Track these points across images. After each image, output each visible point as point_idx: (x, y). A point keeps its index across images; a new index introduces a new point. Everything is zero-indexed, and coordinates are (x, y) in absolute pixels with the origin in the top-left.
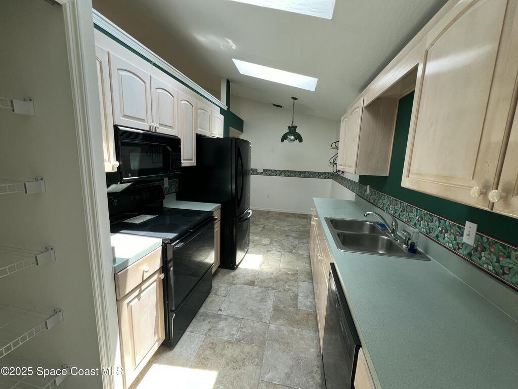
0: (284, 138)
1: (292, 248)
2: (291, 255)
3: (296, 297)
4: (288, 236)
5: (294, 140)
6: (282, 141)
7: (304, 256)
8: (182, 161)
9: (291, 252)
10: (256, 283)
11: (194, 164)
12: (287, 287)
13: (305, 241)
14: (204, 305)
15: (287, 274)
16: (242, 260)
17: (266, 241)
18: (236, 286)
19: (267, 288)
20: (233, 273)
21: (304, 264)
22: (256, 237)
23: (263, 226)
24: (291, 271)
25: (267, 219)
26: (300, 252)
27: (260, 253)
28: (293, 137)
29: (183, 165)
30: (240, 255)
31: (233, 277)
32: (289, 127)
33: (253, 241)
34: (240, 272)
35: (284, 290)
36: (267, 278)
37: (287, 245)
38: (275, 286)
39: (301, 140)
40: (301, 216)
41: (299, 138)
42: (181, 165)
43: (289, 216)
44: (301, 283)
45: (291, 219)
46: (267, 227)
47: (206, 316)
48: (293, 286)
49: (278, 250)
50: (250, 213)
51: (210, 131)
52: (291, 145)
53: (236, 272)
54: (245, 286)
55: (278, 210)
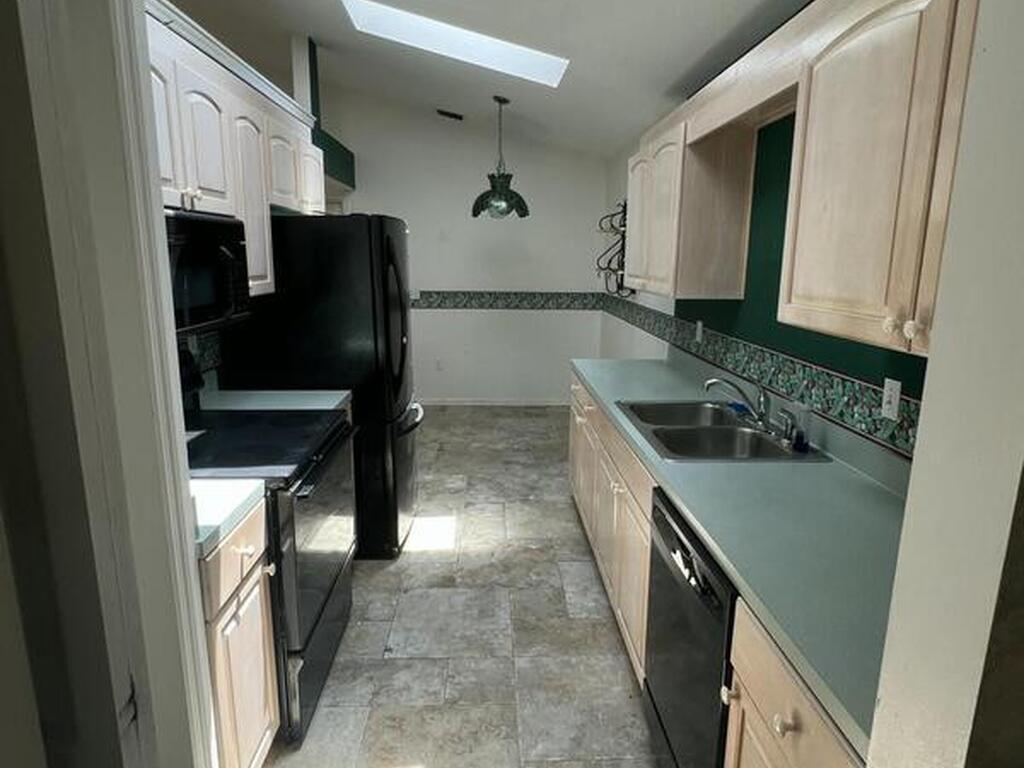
0: (480, 206)
1: (525, 491)
2: (527, 508)
3: (560, 594)
4: (508, 463)
5: (509, 212)
6: (476, 213)
7: (560, 506)
8: (251, 283)
9: (525, 500)
10: (459, 580)
11: (271, 289)
12: (534, 578)
13: (553, 471)
14: (342, 647)
15: (527, 550)
16: (407, 536)
17: (457, 482)
18: (410, 593)
19: (489, 587)
20: (392, 567)
21: (564, 524)
22: (428, 474)
23: (437, 446)
24: (534, 542)
25: (443, 427)
26: (547, 497)
27: (448, 511)
28: (503, 205)
29: (252, 293)
30: (404, 522)
31: (397, 574)
32: (492, 177)
33: (425, 485)
34: (412, 560)
35: (531, 585)
36: (482, 568)
37: (511, 486)
38: (505, 579)
39: (523, 211)
40: (529, 411)
41: (519, 206)
42: (248, 293)
43: (499, 415)
44: (564, 566)
45: (509, 421)
46: (447, 447)
47: (356, 669)
48: (548, 573)
49: (493, 499)
51: (296, 196)
52: (498, 224)
53: (401, 561)
54: (433, 591)
55: (468, 401)
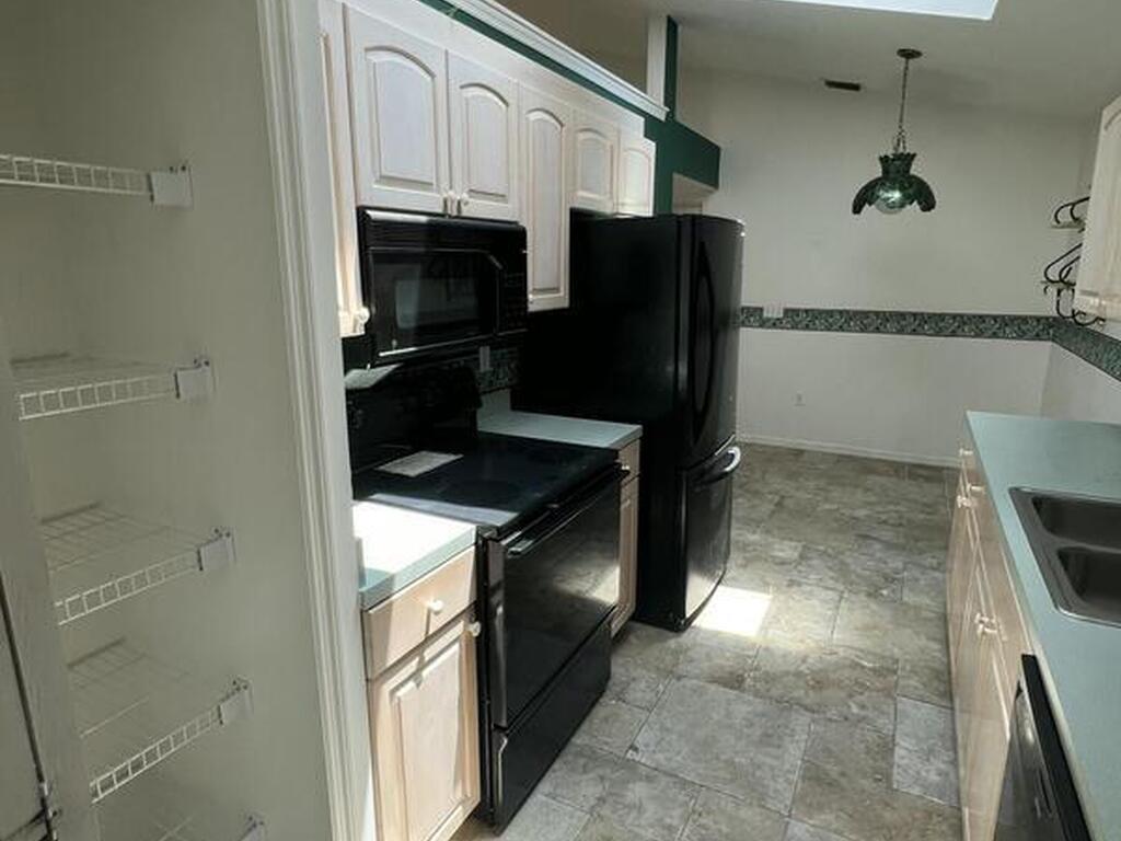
0: (864, 199)
1: (879, 580)
2: (874, 606)
3: (887, 745)
4: (866, 537)
5: (902, 206)
6: (857, 209)
7: (925, 614)
8: (530, 297)
9: (873, 594)
10: (749, 682)
11: (565, 304)
12: (855, 710)
13: (929, 561)
14: (585, 726)
15: (855, 665)
16: (704, 605)
17: (786, 550)
18: (684, 681)
19: (786, 704)
20: (673, 642)
21: (923, 642)
22: (754, 532)
23: (777, 499)
24: (870, 657)
25: (792, 476)
26: (909, 597)
27: (764, 586)
28: (896, 195)
29: (532, 308)
30: (697, 588)
31: (676, 653)
32: (884, 160)
33: (744, 547)
34: (699, 639)
35: (846, 719)
36: (787, 673)
37: (859, 571)
38: (812, 698)
39: (928, 203)
40: (921, 472)
41: (923, 197)
42: (526, 308)
43: (872, 471)
44: (905, 704)
45: (883, 480)
46: (789, 503)
47: (593, 758)
48: (875, 709)
49: (831, 583)
50: (733, 455)
51: (611, 198)
52: (895, 224)
53: (686, 638)
54: (713, 687)
55: (831, 447)
